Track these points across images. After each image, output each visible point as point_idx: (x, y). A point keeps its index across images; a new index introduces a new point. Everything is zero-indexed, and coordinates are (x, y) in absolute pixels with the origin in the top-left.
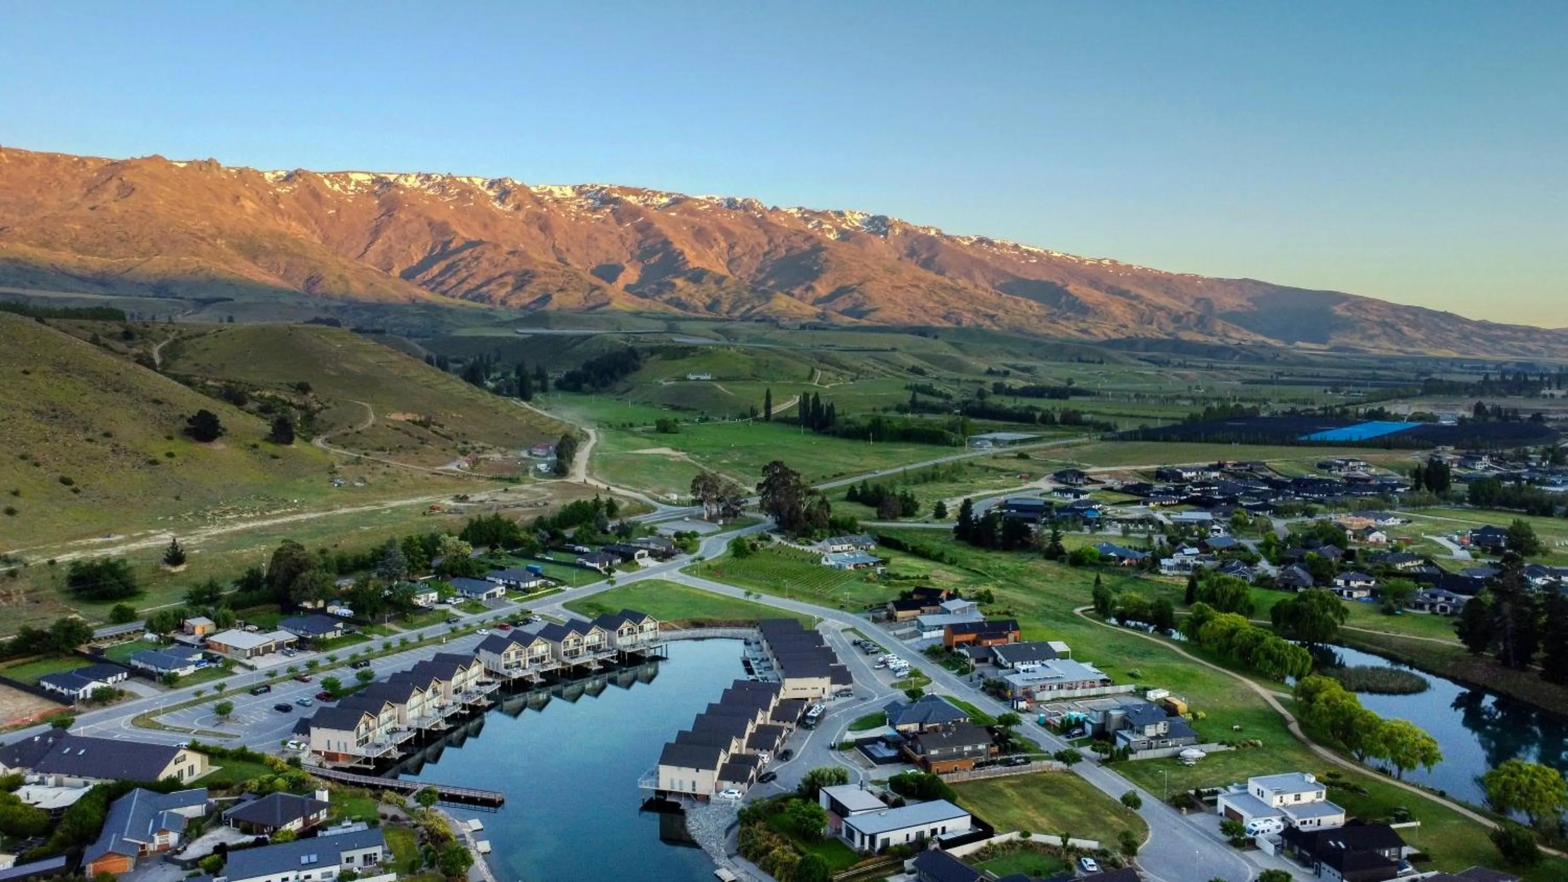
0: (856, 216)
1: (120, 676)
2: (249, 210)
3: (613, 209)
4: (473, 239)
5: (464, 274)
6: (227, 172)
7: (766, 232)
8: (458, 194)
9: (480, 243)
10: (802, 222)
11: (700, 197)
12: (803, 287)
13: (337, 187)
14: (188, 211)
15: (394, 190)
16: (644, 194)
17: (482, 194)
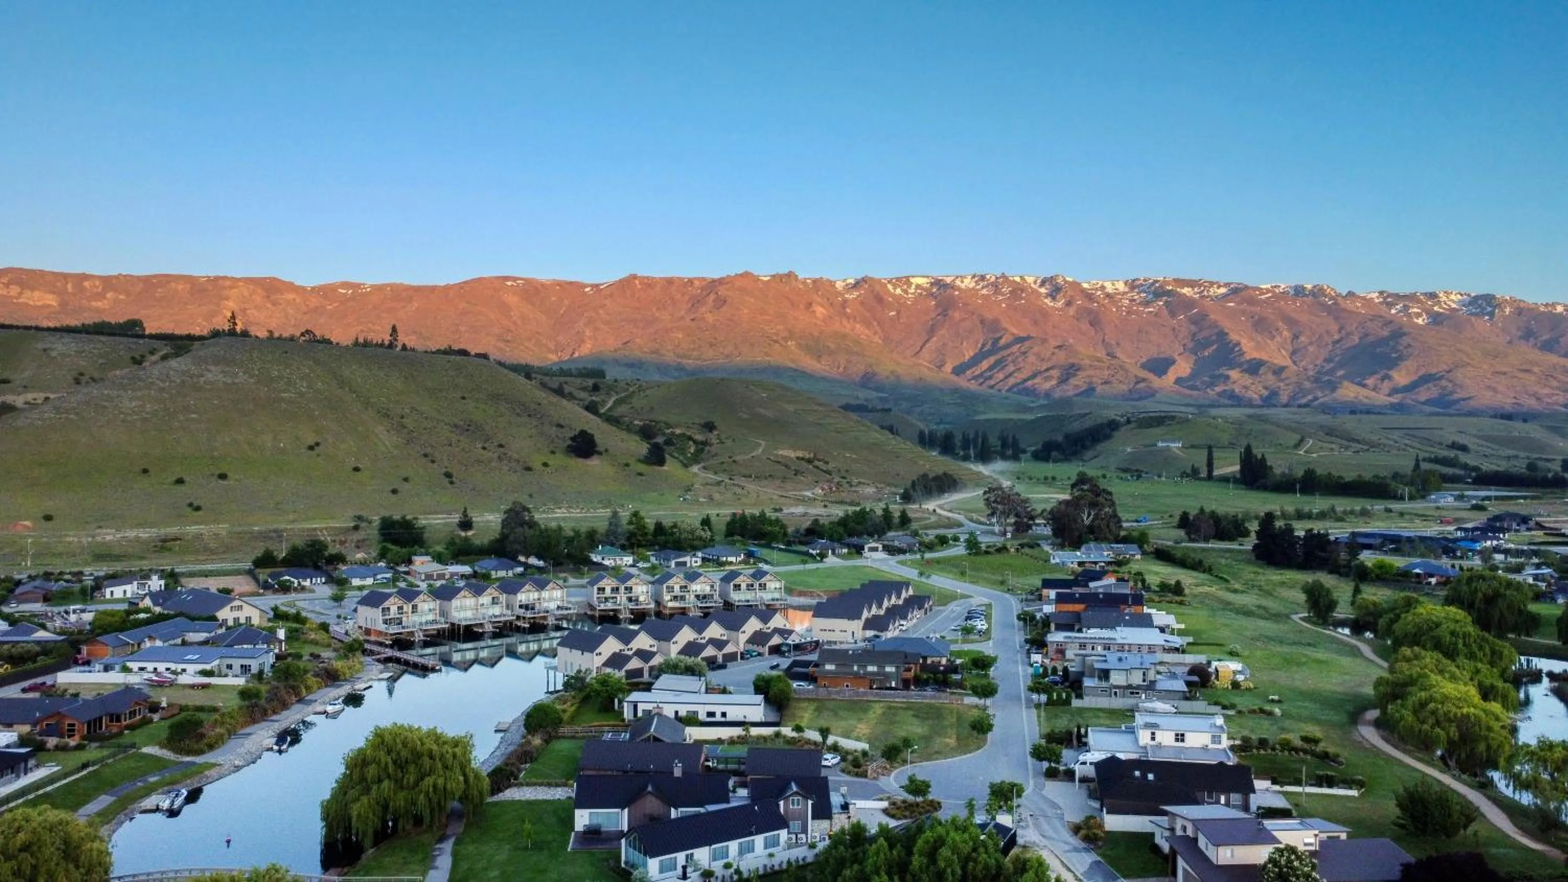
0: (1453, 297)
1: (319, 579)
2: (818, 315)
3: (1166, 302)
4: (1022, 335)
5: (1011, 368)
6: (804, 282)
7: (1337, 319)
8: (1010, 292)
9: (1028, 338)
10: (1384, 307)
11: (1263, 287)
12: (1378, 376)
13: (899, 291)
14: (767, 317)
15: (949, 291)
16: (1200, 286)
17: (1034, 292)
